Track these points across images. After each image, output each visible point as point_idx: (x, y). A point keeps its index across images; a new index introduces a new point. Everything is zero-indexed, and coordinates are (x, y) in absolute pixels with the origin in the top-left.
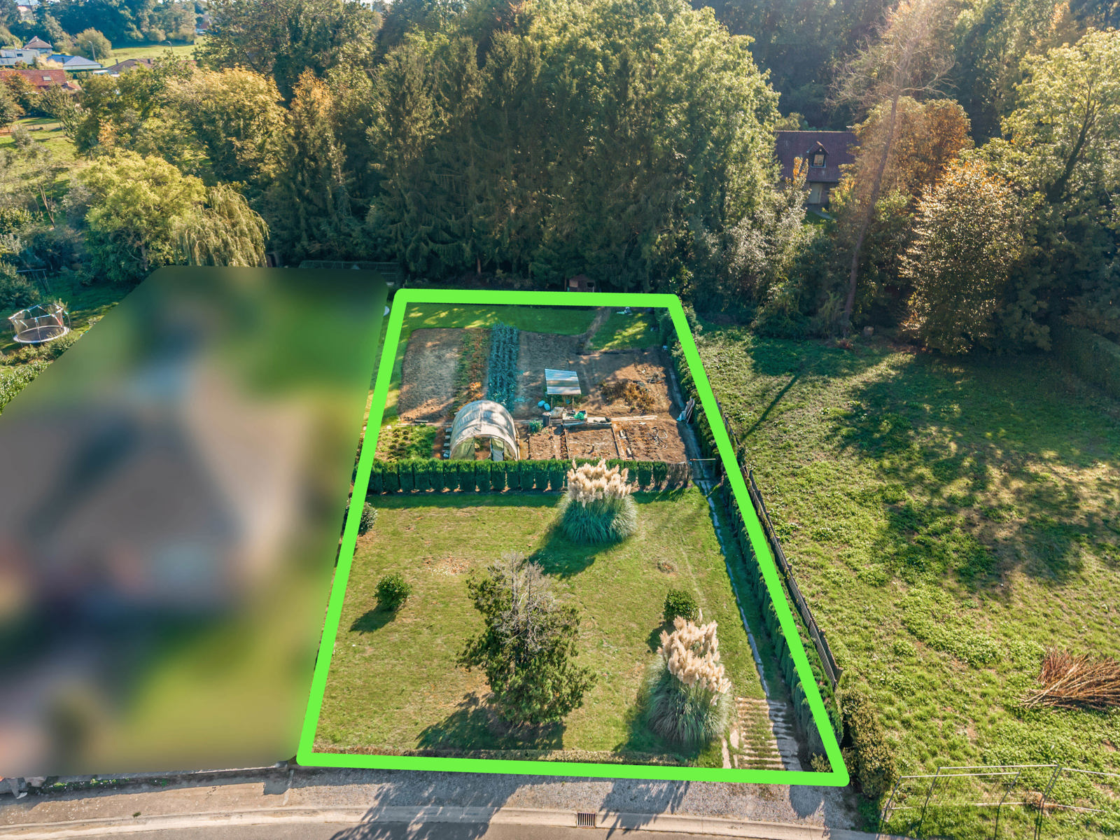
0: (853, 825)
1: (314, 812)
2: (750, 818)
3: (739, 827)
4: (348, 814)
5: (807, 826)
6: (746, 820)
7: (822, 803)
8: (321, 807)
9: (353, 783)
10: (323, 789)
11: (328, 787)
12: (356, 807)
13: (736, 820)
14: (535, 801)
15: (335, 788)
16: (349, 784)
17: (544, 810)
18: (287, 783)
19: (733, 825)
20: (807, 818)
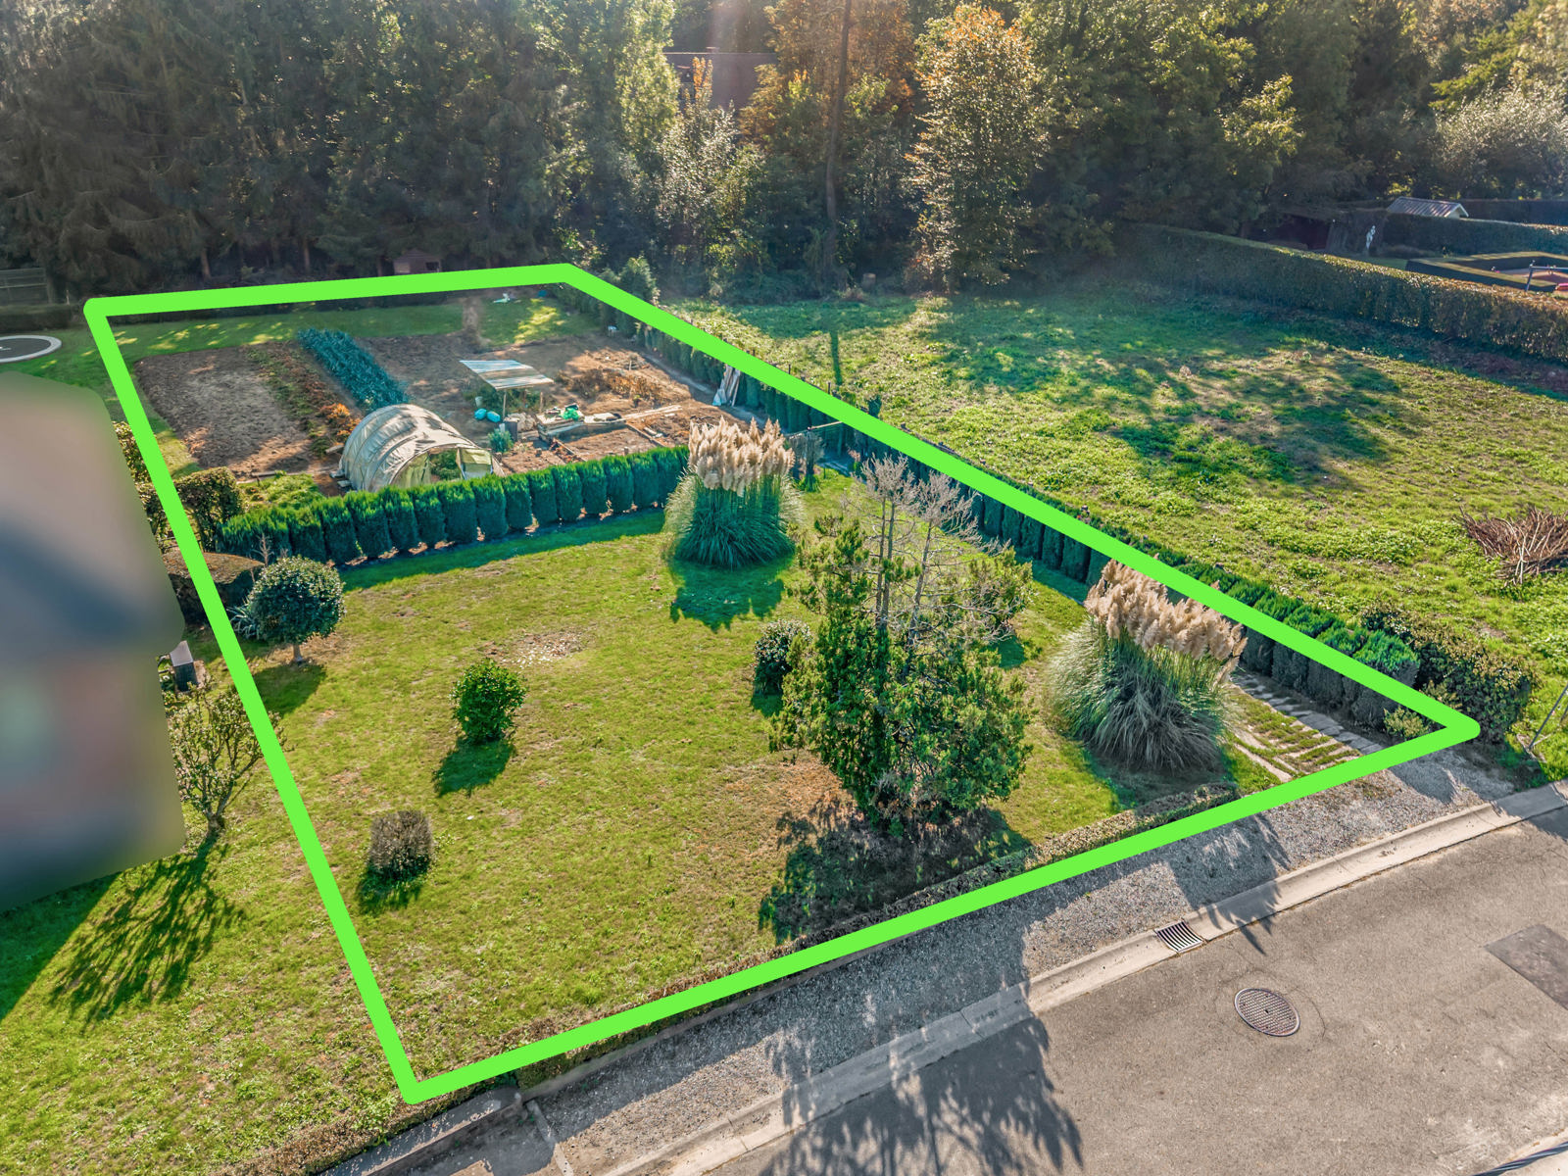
0: (1512, 785)
1: (659, 1164)
2: (1390, 831)
4: (739, 1132)
5: (1467, 810)
6: (1390, 836)
7: (1450, 775)
12: (744, 1110)
13: (1376, 841)
14: (1069, 944)
15: (667, 1095)
16: (689, 1071)
20: (1455, 801)
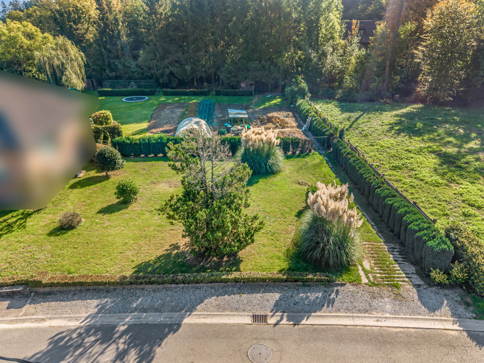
0: (474, 315)
1: (43, 320)
2: (390, 313)
3: (383, 320)
4: (69, 321)
5: (438, 318)
6: (388, 315)
7: (445, 302)
8: (49, 316)
9: (78, 299)
10: (53, 303)
11: (58, 302)
12: (77, 315)
13: (379, 315)
14: (219, 307)
15: (63, 303)
16: (75, 300)
17: (226, 313)
18: (26, 301)
19: (378, 319)
20: (436, 312)
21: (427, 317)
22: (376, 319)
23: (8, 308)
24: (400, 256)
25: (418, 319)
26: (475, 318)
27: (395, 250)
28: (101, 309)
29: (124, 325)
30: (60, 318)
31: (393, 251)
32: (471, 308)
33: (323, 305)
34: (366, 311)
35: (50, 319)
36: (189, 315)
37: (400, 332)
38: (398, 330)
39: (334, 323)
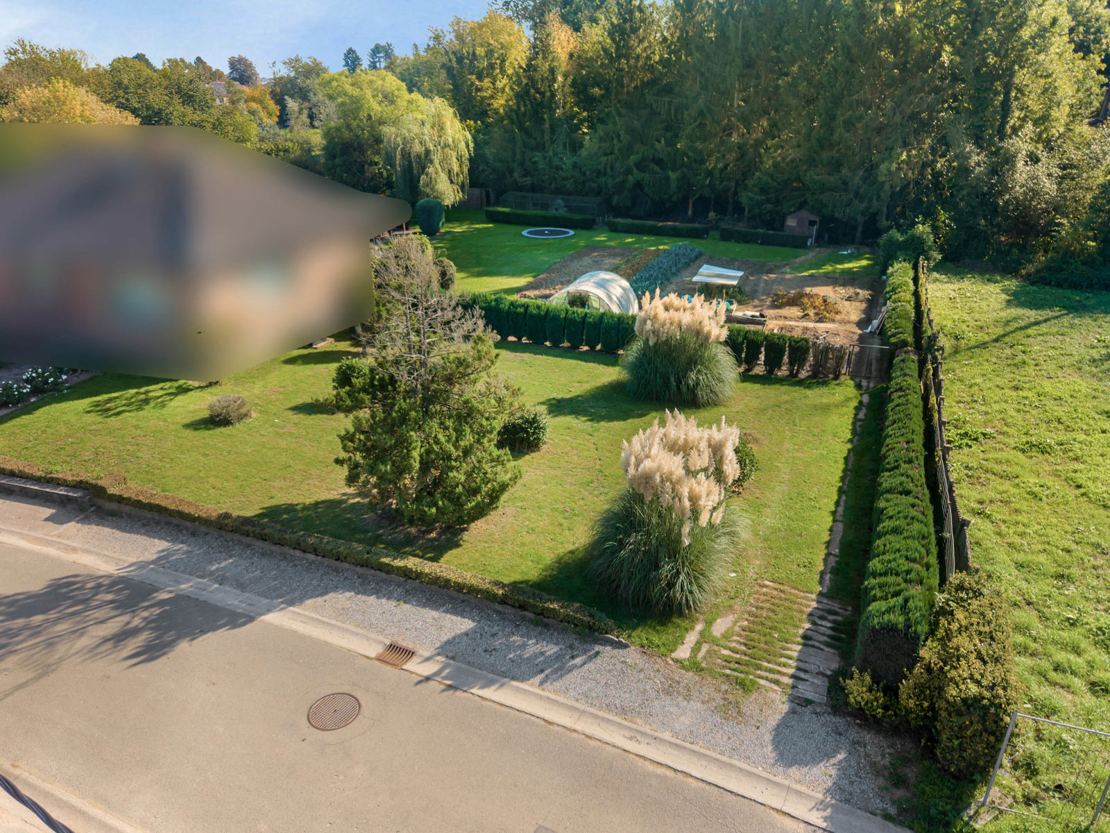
0: (892, 811)
2: (676, 735)
3: (644, 740)
5: (786, 782)
6: (667, 736)
7: (841, 756)
8: (86, 547)
10: (107, 530)
11: (114, 531)
12: (123, 556)
13: (647, 729)
15: (119, 534)
18: (76, 517)
19: (637, 735)
21: (759, 771)
22: (628, 734)
23: (46, 520)
24: (829, 632)
25: (731, 766)
26: (887, 817)
27: (831, 617)
28: (162, 561)
29: (170, 592)
30: (98, 554)
31: (822, 618)
32: (899, 793)
33: (542, 671)
34: (623, 711)
35: (85, 551)
36: (282, 609)
37: (657, 776)
38: (661, 771)
39: (529, 710)
